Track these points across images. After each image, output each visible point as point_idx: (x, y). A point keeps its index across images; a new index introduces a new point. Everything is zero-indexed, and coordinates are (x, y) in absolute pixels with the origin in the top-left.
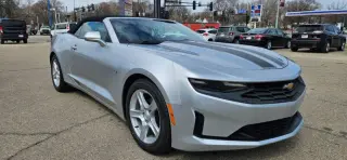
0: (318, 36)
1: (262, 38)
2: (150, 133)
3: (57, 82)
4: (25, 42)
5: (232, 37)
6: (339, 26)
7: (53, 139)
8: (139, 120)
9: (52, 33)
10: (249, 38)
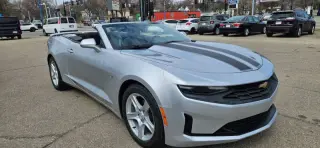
0: (291, 22)
1: (241, 26)
2: (147, 131)
3: (56, 82)
4: (20, 38)
5: (213, 25)
6: (308, 10)
7: (60, 141)
8: (135, 121)
9: (45, 27)
10: (228, 26)
